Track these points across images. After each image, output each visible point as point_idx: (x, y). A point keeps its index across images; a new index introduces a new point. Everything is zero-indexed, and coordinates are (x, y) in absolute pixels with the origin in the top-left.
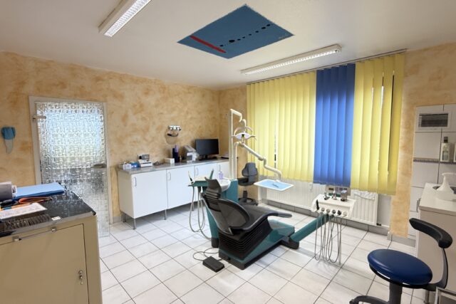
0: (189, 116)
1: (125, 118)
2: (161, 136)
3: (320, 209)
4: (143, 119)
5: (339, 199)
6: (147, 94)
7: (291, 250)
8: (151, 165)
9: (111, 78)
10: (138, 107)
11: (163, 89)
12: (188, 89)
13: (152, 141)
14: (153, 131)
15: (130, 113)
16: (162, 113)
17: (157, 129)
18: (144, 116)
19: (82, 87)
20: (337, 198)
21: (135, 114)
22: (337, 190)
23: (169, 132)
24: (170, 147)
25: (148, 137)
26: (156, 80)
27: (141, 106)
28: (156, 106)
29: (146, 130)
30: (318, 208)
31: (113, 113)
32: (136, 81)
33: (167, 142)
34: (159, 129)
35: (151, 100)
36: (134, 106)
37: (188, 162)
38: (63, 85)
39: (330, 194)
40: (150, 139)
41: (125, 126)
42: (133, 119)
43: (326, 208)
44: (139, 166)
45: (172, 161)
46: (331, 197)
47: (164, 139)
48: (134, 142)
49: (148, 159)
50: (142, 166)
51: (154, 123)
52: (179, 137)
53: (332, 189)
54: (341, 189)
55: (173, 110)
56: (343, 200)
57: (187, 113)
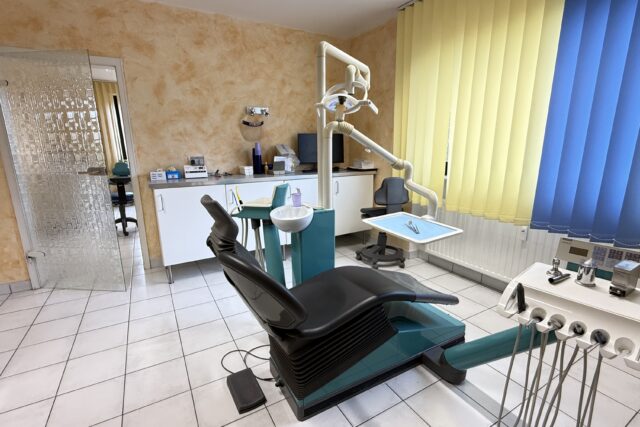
0: (287, 90)
1: (159, 90)
2: (232, 127)
3: (529, 312)
4: (195, 91)
5: (605, 285)
6: (199, 43)
7: (441, 385)
8: (205, 175)
9: (126, 12)
10: (183, 68)
11: (233, 34)
12: (285, 36)
13: (215, 134)
14: (215, 116)
15: (169, 80)
16: (232, 83)
17: (224, 113)
18: (197, 86)
19: (73, 28)
20: (598, 281)
21: (179, 81)
22: (599, 254)
23: (246, 119)
24: (249, 146)
25: (206, 126)
26: (216, 15)
27: (191, 66)
28: (221, 68)
29: (203, 112)
30: (522, 307)
31: (135, 79)
32: (177, 17)
33: (245, 138)
34: (228, 111)
35: (208, 57)
36: (177, 67)
37: (275, 172)
38: (36, 24)
39: (572, 267)
40: (211, 131)
41: (161, 104)
42: (174, 92)
43: (551, 311)
44: (182, 176)
45: (249, 170)
46: (574, 275)
47: (238, 131)
48: (181, 134)
49: (201, 165)
50: (187, 176)
51: (217, 101)
52: (267, 127)
53: (583, 253)
54: (617, 256)
55: (255, 76)
56: (619, 293)
57: (283, 82)
